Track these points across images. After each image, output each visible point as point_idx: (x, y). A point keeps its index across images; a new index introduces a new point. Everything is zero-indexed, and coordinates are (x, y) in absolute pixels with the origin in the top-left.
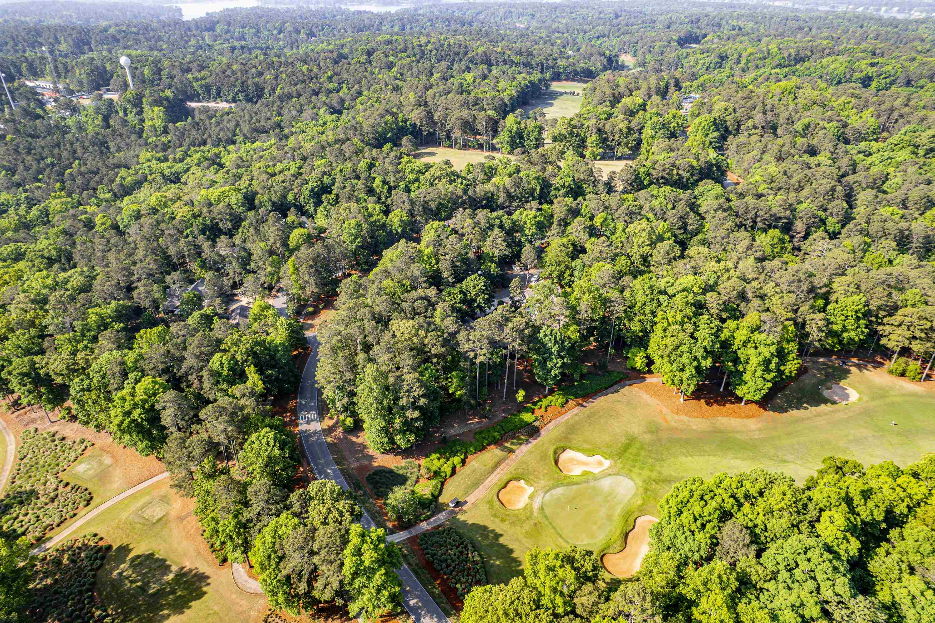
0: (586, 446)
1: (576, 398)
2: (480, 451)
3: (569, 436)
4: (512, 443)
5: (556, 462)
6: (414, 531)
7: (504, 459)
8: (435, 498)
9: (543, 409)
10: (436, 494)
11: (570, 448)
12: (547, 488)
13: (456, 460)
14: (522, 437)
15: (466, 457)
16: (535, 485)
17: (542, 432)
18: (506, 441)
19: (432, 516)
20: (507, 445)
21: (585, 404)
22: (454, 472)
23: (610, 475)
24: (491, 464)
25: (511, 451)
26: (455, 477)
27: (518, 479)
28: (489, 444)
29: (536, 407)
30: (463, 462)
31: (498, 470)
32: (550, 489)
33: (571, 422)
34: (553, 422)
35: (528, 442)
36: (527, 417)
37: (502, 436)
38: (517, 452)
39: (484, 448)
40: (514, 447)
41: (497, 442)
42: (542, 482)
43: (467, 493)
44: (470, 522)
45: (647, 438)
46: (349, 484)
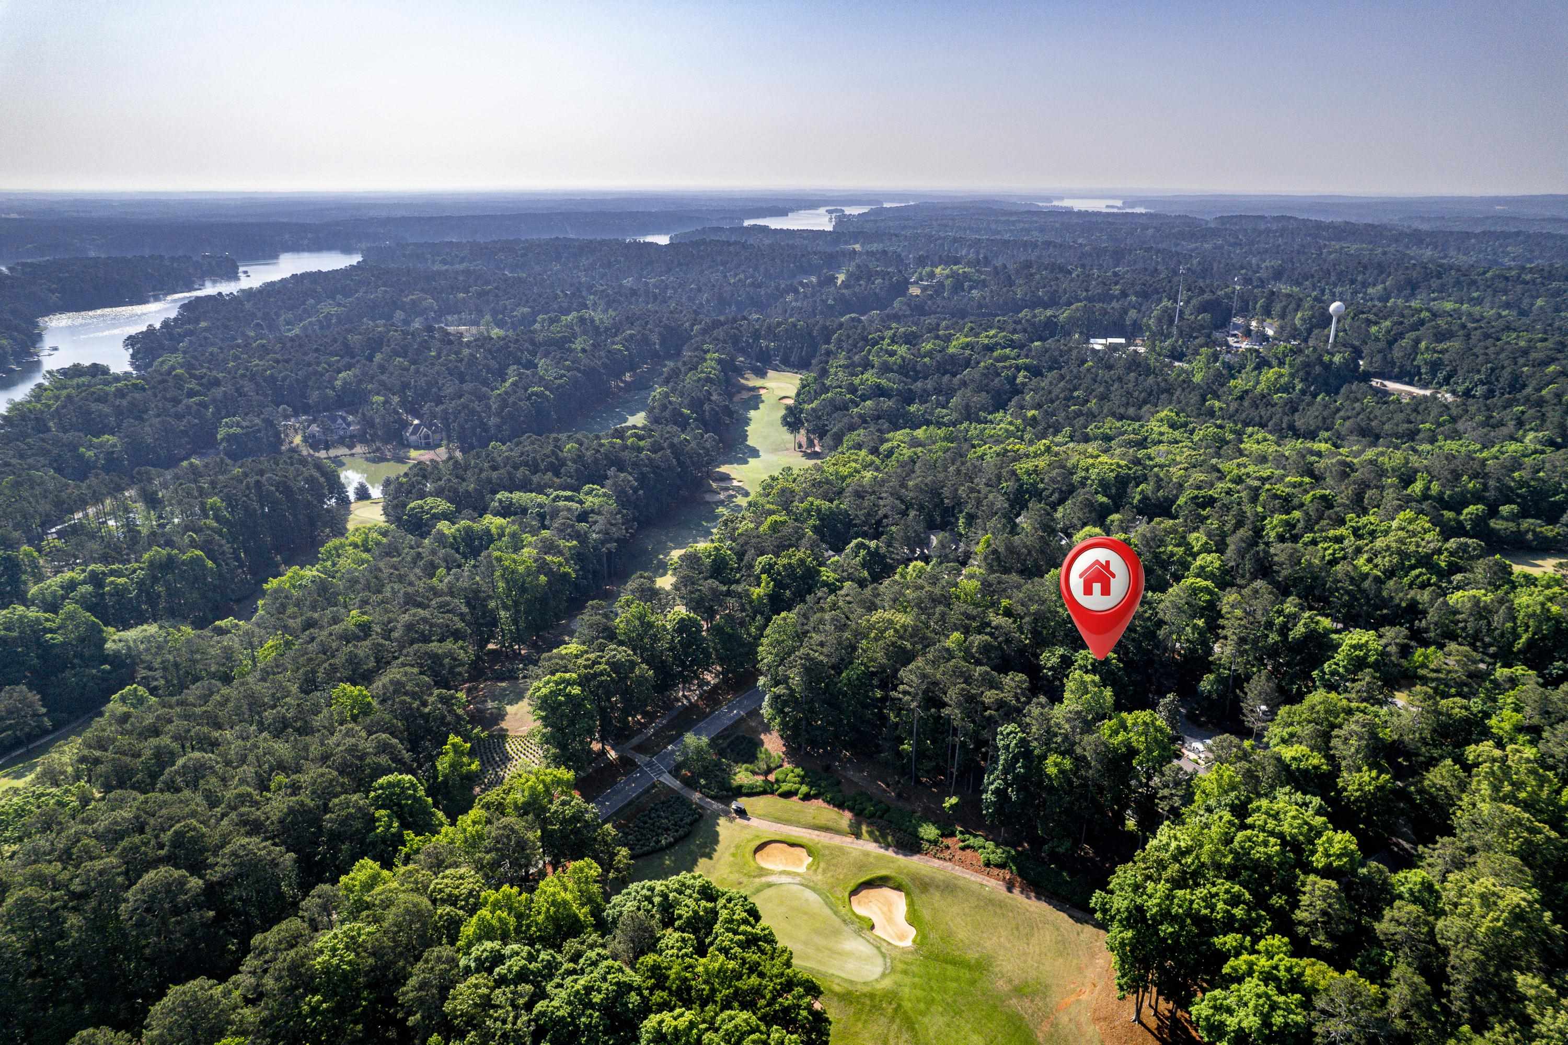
0: (926, 914)
1: (1020, 875)
2: (835, 806)
3: (932, 890)
4: (869, 832)
5: (870, 884)
6: (685, 792)
7: (838, 832)
8: (739, 792)
9: (962, 844)
10: (744, 791)
11: (908, 894)
12: (811, 884)
13: (804, 789)
14: (890, 839)
15: (816, 797)
16: (811, 872)
17: (916, 858)
18: (869, 825)
19: (713, 798)
20: (864, 828)
21: (1017, 891)
22: (787, 795)
23: (878, 948)
24: (822, 821)
25: (858, 836)
26: (782, 800)
27: (810, 853)
28: (851, 809)
29: (959, 836)
30: (807, 797)
31: (816, 832)
32: (807, 886)
33: (961, 883)
34: (948, 864)
35: (887, 846)
36: (929, 831)
37: (872, 815)
38: (861, 842)
39: (840, 806)
40: (865, 835)
41: (860, 815)
42: (820, 877)
43: (762, 816)
44: (718, 829)
46: (725, 729)
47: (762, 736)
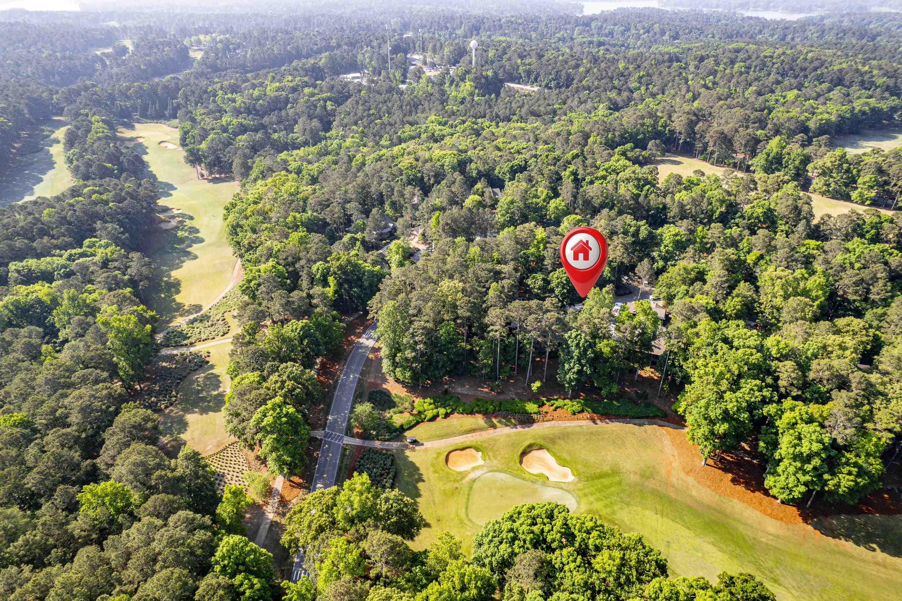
0: (565, 456)
1: (594, 412)
2: (467, 414)
3: (558, 441)
4: (500, 422)
5: (524, 454)
6: (368, 444)
7: (481, 429)
8: (402, 429)
9: (553, 408)
10: (405, 427)
11: (548, 450)
12: (495, 468)
13: (442, 411)
14: (513, 421)
15: (452, 413)
16: (488, 461)
17: (535, 426)
18: (496, 417)
19: (388, 440)
20: (495, 421)
21: (598, 422)
22: (434, 418)
23: (562, 488)
24: (467, 427)
25: (494, 427)
26: (431, 423)
27: (477, 449)
28: (479, 412)
29: (548, 404)
30: (447, 415)
31: (469, 435)
32: (496, 471)
33: (569, 430)
34: (553, 422)
35: (515, 426)
36: (531, 407)
37: (494, 411)
38: (498, 430)
39: (472, 413)
40: (498, 425)
41: (487, 414)
42: (495, 462)
43: (429, 439)
44: (410, 459)
45: (633, 478)
46: (356, 391)
47: (384, 386)
